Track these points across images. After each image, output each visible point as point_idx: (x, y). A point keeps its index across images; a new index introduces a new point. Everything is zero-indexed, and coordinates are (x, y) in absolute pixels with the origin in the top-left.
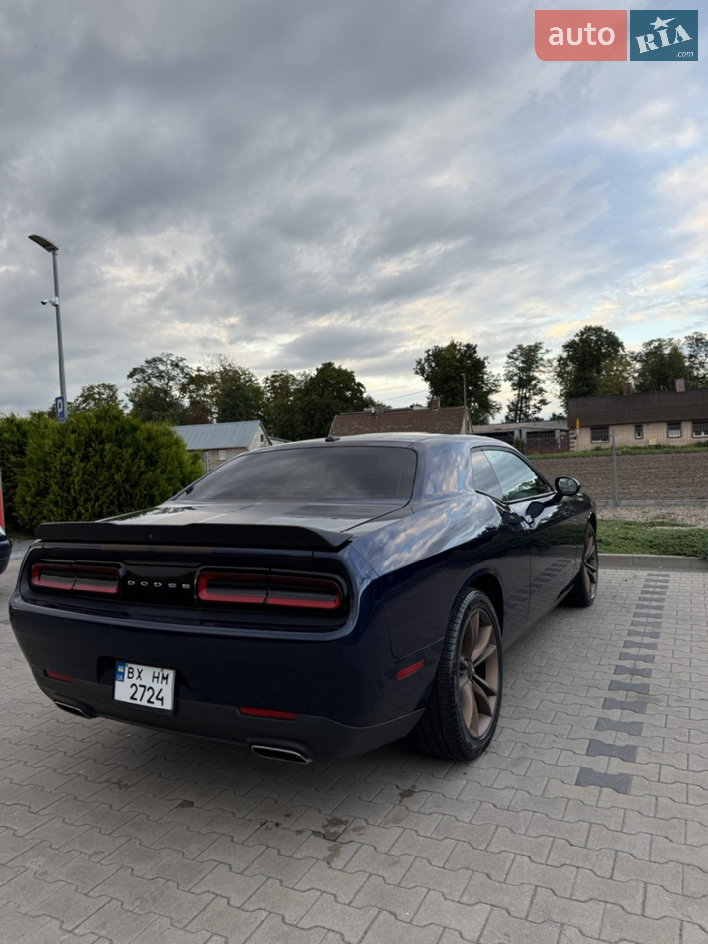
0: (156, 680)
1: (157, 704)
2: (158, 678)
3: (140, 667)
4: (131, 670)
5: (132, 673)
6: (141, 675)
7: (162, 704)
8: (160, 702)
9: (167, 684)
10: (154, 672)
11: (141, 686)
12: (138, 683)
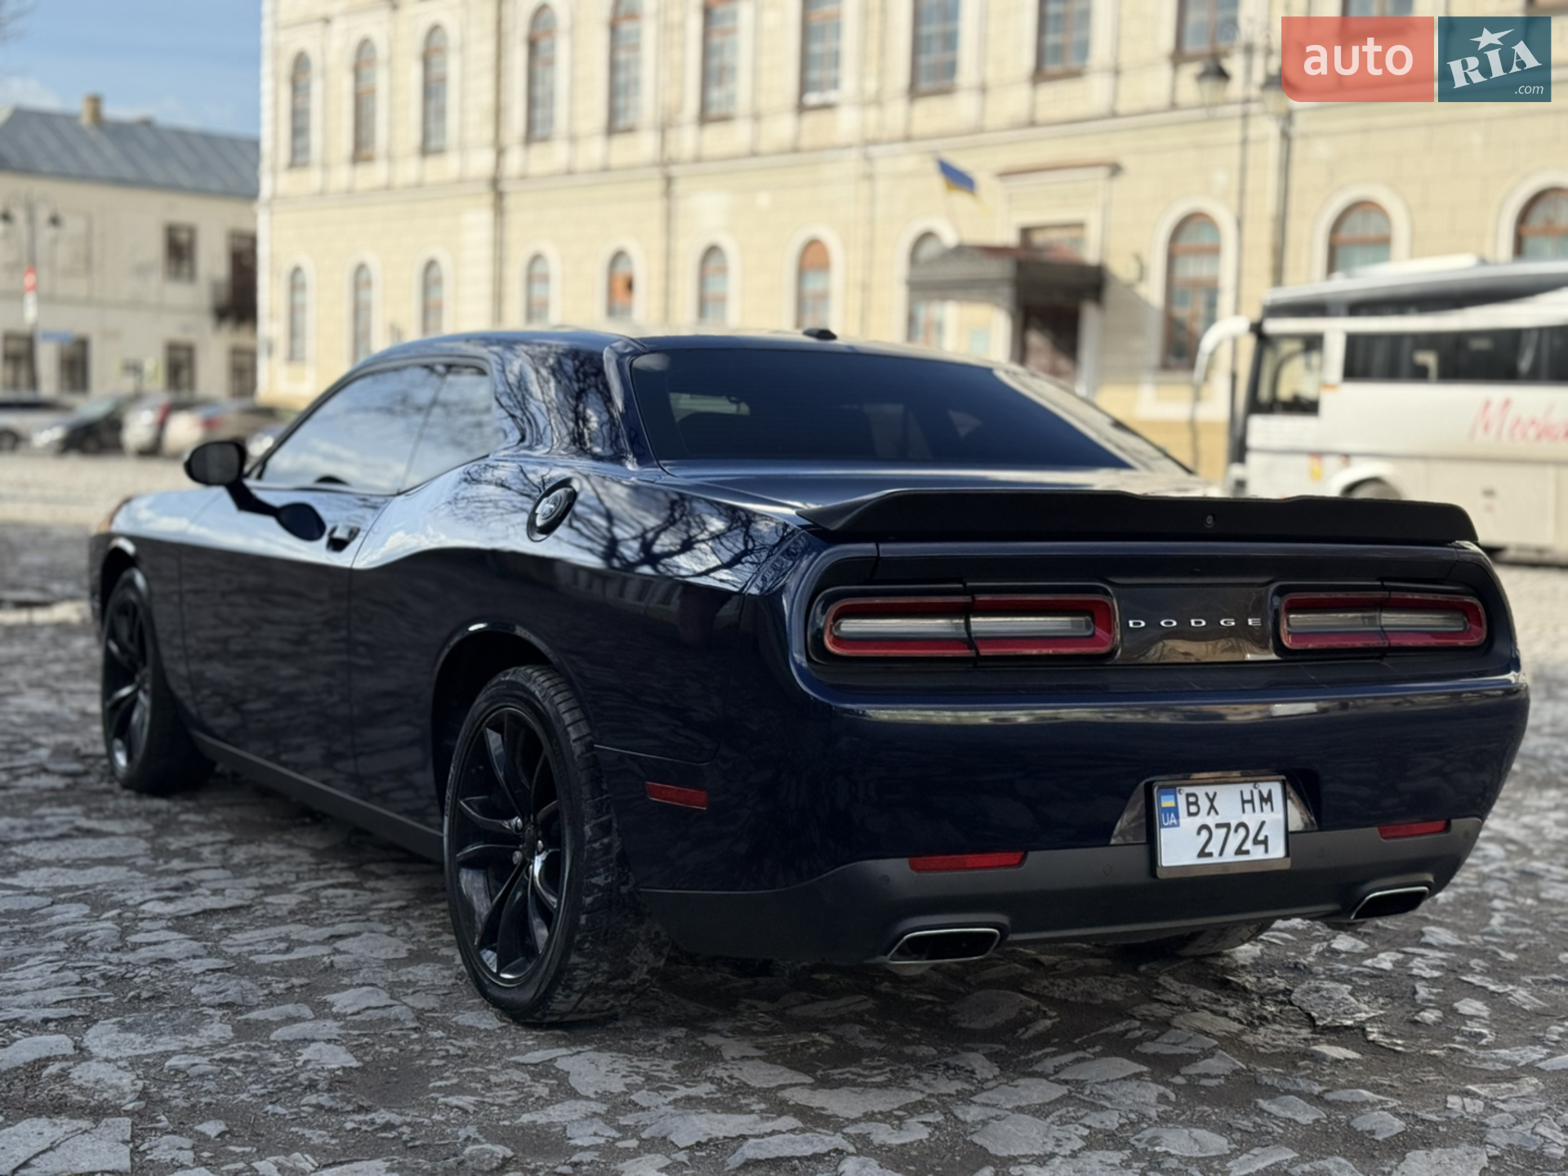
0: (1248, 807)
1: (1257, 854)
2: (1252, 801)
3: (1211, 790)
4: (1192, 799)
5: (1196, 803)
6: (1216, 804)
7: (1266, 851)
8: (1262, 847)
9: (1272, 809)
10: (1242, 793)
11: (1218, 826)
12: (1211, 821)
